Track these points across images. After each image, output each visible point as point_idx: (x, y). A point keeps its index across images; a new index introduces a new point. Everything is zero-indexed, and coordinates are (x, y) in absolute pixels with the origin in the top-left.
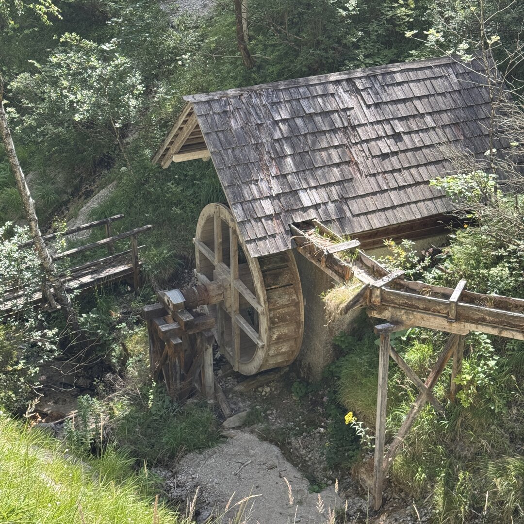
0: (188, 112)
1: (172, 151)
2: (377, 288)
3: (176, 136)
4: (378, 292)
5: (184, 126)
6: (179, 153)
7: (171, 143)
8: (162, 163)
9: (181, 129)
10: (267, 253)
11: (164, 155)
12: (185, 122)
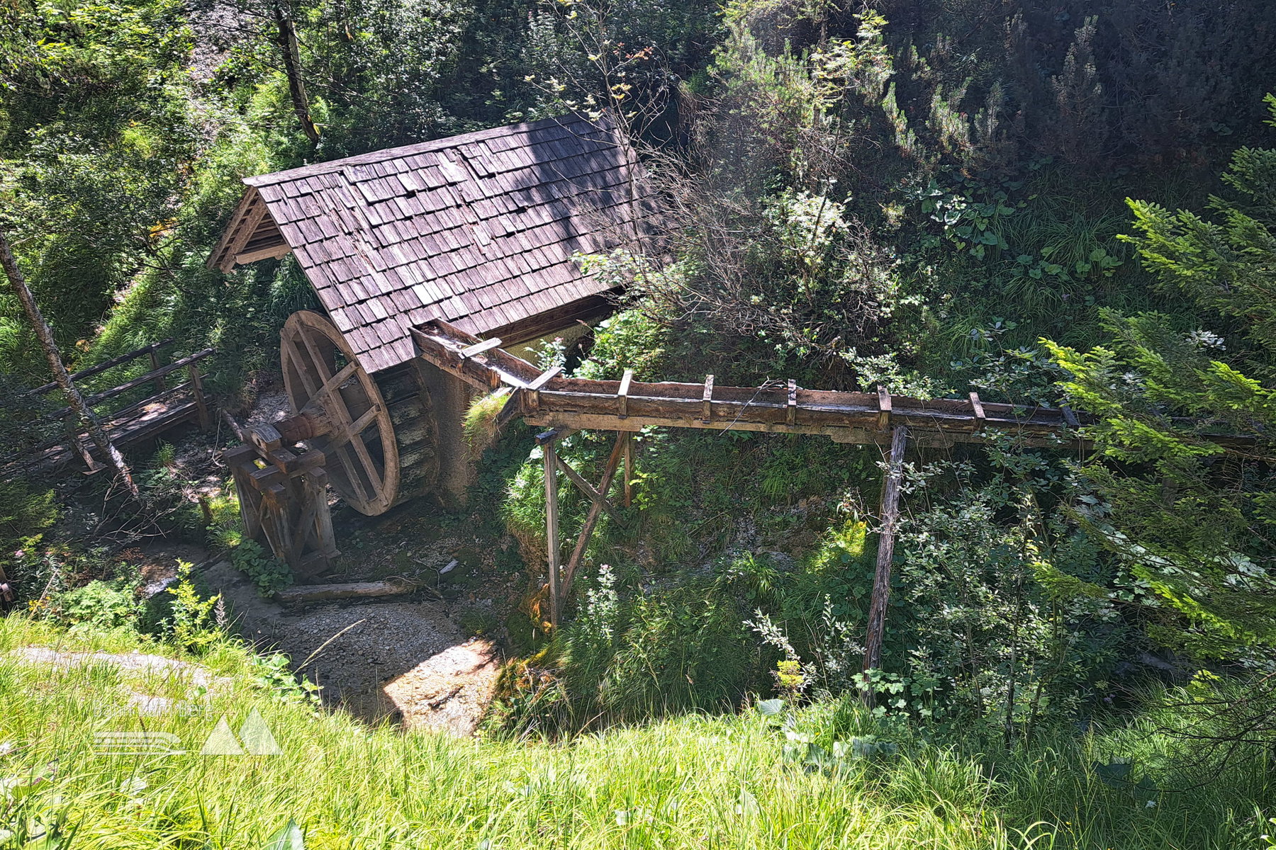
0: (251, 199)
1: (232, 251)
2: (533, 391)
3: (237, 231)
4: (535, 396)
5: (248, 217)
6: (244, 252)
7: (231, 240)
8: (221, 267)
9: (243, 221)
10: (385, 367)
11: (222, 257)
12: (248, 212)
